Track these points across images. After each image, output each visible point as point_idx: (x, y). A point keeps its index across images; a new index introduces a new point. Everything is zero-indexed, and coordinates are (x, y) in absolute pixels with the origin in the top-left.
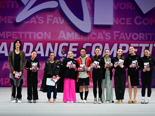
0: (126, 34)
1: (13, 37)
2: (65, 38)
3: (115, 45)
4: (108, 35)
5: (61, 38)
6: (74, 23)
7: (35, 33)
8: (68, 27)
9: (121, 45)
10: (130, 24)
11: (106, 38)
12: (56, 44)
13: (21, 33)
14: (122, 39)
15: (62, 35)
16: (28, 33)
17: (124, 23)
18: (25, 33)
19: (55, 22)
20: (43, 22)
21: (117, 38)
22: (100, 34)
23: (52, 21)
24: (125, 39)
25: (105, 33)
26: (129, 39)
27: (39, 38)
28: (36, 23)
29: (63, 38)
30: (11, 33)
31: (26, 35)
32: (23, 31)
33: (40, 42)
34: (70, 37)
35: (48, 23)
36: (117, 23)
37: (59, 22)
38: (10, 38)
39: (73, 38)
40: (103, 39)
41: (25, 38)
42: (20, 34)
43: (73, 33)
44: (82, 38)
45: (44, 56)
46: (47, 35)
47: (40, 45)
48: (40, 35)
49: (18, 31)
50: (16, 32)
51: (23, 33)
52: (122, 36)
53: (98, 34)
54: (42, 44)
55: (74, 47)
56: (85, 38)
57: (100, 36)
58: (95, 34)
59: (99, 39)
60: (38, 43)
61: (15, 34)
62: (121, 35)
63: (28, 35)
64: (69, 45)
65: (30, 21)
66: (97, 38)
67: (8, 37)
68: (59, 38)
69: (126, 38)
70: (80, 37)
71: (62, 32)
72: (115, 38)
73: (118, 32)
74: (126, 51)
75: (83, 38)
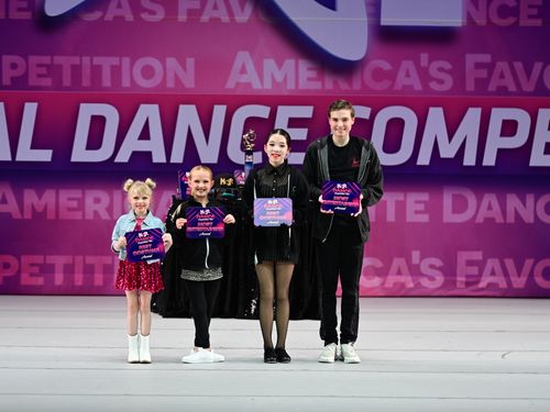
0: (518, 65)
1: (33, 81)
2: (257, 85)
3: (473, 116)
4: (441, 69)
5: (238, 84)
6: (294, 18)
7: (126, 61)
8: (268, 39)
9: (499, 116)
10: (538, 22)
11: (434, 86)
12: (219, 112)
13: (65, 62)
14: (502, 90)
15: (243, 71)
16: (97, 60)
17: (510, 21)
18: (86, 60)
19: (215, 14)
20: (160, 15)
21: (482, 84)
22: (408, 65)
23: (200, 12)
24: (512, 88)
25: (430, 62)
26: (529, 87)
27: (144, 83)
28: (129, 17)
29: (249, 85)
30: (24, 62)
31: (86, 72)
32: (74, 54)
33: (149, 100)
34: (279, 79)
35: (182, 17)
36: (481, 21)
37: (231, 14)
38: (20, 82)
39: (291, 86)
40: (418, 87)
41: (86, 82)
42: (60, 67)
43: (290, 63)
44: (329, 84)
45: (164, 160)
46: (177, 71)
47: (149, 113)
48: (148, 72)
49: (52, 54)
50: (46, 60)
51: (76, 60)
52: (502, 76)
53: (396, 66)
54: (155, 108)
55: (294, 123)
56: (344, 86)
57: (408, 75)
58: (386, 66)
59: (404, 86)
60: (142, 106)
61: (39, 66)
62: (497, 71)
63: (96, 71)
64: (273, 114)
65: (105, 12)
66: (393, 85)
67: (12, 78)
68: (230, 85)
69: (518, 84)
70: (320, 78)
71: (243, 58)
72: (470, 86)
73: (486, 58)
74: (517, 141)
75: (335, 82)
